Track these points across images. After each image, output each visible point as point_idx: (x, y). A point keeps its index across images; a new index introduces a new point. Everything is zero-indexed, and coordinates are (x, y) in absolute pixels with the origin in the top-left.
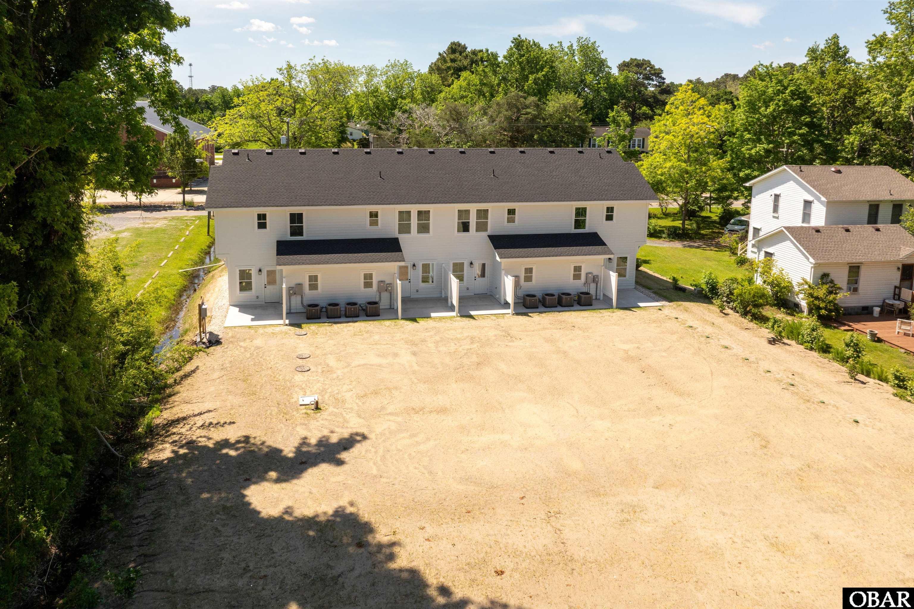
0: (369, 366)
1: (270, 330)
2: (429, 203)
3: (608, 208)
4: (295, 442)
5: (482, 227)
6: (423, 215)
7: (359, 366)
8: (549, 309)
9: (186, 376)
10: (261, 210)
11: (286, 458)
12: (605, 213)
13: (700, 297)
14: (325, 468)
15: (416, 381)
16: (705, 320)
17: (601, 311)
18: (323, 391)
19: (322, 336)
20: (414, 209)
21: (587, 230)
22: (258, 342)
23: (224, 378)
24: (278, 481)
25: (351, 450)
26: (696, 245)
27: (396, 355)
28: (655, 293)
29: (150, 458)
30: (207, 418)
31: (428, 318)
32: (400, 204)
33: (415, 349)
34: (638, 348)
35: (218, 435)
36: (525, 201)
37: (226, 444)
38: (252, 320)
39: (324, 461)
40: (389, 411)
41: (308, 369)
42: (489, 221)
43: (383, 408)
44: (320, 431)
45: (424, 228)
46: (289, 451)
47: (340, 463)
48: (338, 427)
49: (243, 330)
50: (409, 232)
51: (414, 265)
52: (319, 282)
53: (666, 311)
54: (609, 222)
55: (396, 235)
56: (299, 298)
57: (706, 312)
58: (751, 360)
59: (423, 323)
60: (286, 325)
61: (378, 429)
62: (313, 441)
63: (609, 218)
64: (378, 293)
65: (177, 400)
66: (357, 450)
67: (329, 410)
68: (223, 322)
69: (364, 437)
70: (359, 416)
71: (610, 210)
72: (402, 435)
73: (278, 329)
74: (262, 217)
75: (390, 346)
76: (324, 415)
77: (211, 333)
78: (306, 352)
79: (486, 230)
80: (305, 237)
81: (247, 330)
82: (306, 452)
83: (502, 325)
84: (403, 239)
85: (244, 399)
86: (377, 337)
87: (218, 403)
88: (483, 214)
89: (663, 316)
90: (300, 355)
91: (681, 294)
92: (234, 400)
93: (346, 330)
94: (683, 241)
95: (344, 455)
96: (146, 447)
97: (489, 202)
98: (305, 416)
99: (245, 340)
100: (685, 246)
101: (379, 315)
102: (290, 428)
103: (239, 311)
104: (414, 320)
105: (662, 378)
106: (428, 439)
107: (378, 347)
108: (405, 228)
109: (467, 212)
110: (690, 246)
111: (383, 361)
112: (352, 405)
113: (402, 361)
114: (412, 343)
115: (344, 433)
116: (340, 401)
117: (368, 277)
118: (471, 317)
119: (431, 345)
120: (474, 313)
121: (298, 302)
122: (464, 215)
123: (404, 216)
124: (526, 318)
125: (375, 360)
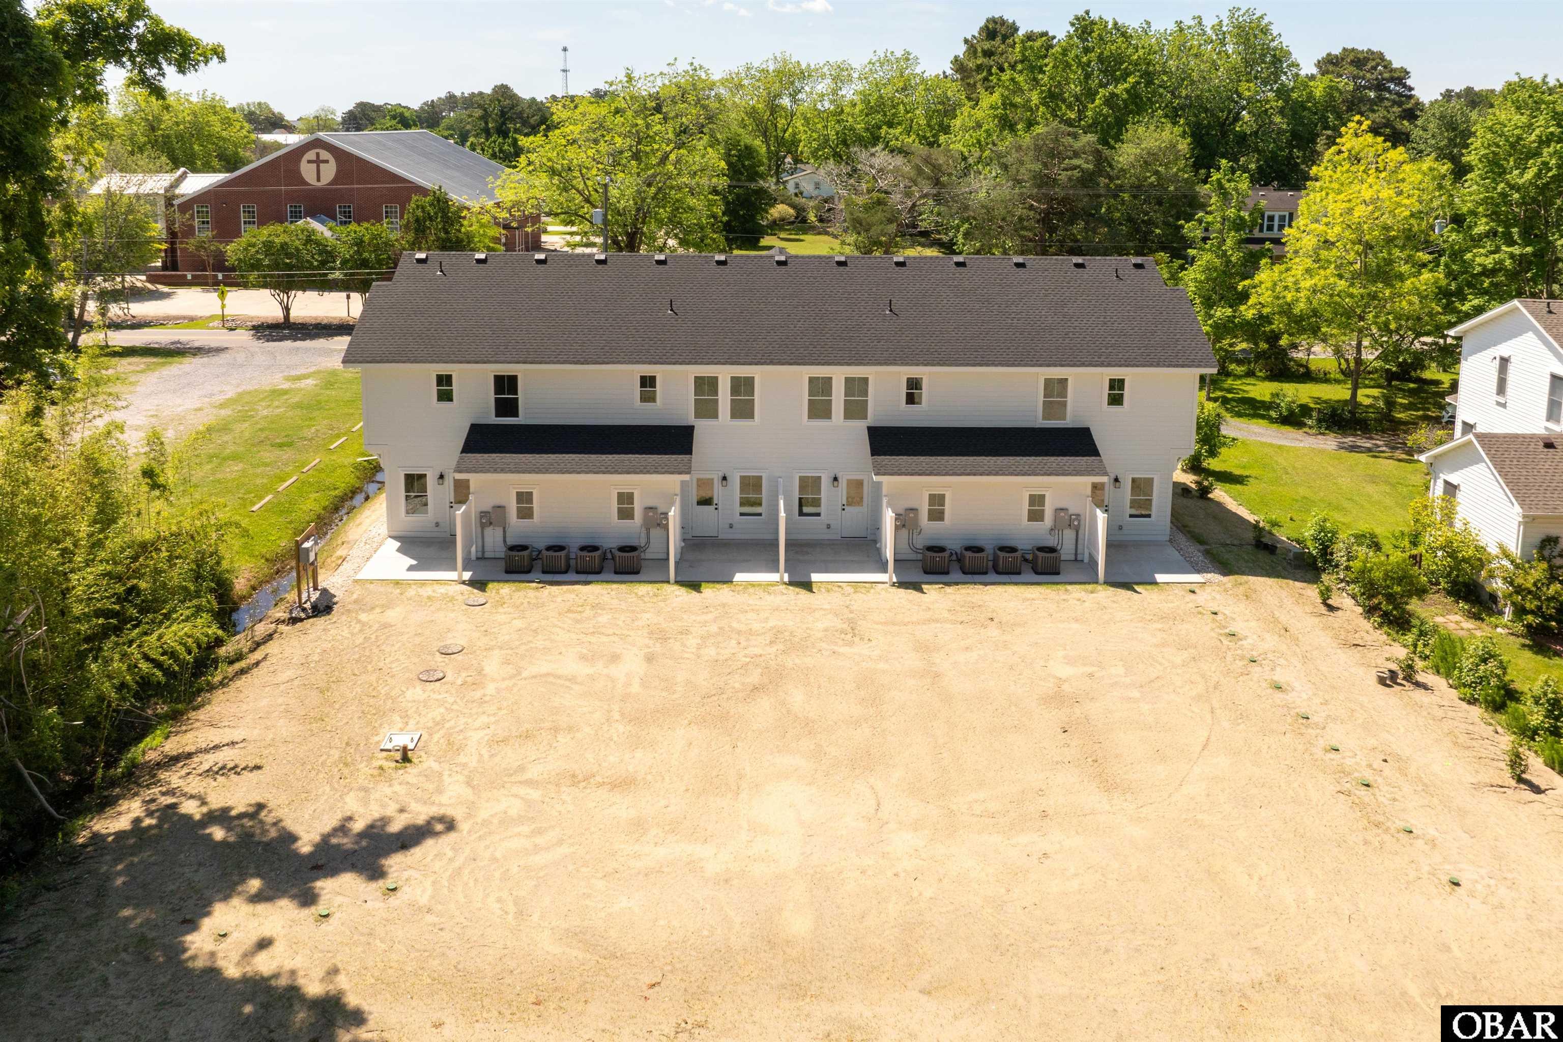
0: (551, 679)
1: (428, 591)
2: (750, 364)
3: (1112, 381)
4: (328, 823)
5: (855, 410)
6: (743, 387)
7: (534, 677)
8: (969, 577)
9: (243, 672)
10: (444, 369)
11: (296, 855)
12: (1106, 391)
13: (1297, 567)
15: (617, 716)
16: (1276, 621)
17: (1069, 587)
18: (432, 726)
19: (511, 610)
20: (725, 374)
21: (1069, 421)
22: (393, 615)
23: (296, 682)
24: (257, 898)
25: (412, 851)
26: (1368, 444)
27: (615, 658)
28: (1207, 553)
29: (96, 828)
30: (225, 756)
31: (725, 582)
32: (696, 363)
33: (658, 648)
34: (1091, 675)
35: (220, 795)
36: (939, 364)
37: (220, 816)
38: (411, 568)
39: (353, 867)
40: (528, 775)
41: (441, 675)
42: (870, 398)
43: (521, 769)
44: (384, 806)
45: (743, 410)
47: (379, 875)
48: (417, 800)
49: (382, 589)
50: (715, 416)
51: (724, 478)
52: (535, 505)
53: (1202, 597)
54: (1115, 409)
55: (689, 420)
56: (499, 532)
57: (1288, 603)
58: (1314, 719)
59: (709, 592)
60: (464, 583)
62: (358, 826)
63: (1116, 400)
64: (644, 531)
65: (202, 717)
66: (429, 847)
67: (425, 763)
68: (359, 568)
69: (450, 825)
70: (468, 784)
71: (1117, 385)
72: (517, 830)
73: (442, 590)
74: (444, 380)
75: (616, 639)
76: (411, 773)
77: (325, 591)
78: (456, 640)
79: (866, 418)
80: (521, 419)
81: (390, 588)
82: (334, 846)
83: (854, 607)
84: (703, 429)
85: (301, 727)
86: (604, 618)
87: (256, 732)
88: (857, 387)
89: (1191, 605)
90: (445, 646)
91: (1262, 556)
92: (285, 728)
93: (559, 599)
94: (1345, 435)
95: (392, 861)
96: (102, 806)
97: (868, 364)
98: (376, 772)
99: (373, 608)
100: (1341, 447)
101: (637, 573)
102: (337, 796)
103: (399, 550)
104: (695, 586)
105: (1097, 746)
106: (560, 842)
107: (593, 639)
108: (707, 409)
109: (826, 383)
110: (1353, 448)
111: (584, 670)
112: (469, 758)
113: (618, 671)
114: (660, 635)
115: (420, 814)
116: (453, 747)
117: (626, 499)
118: (807, 586)
119: (692, 642)
120: (815, 577)
121: (494, 540)
122: (821, 387)
123: (706, 386)
124: (912, 594)
125: (571, 666)
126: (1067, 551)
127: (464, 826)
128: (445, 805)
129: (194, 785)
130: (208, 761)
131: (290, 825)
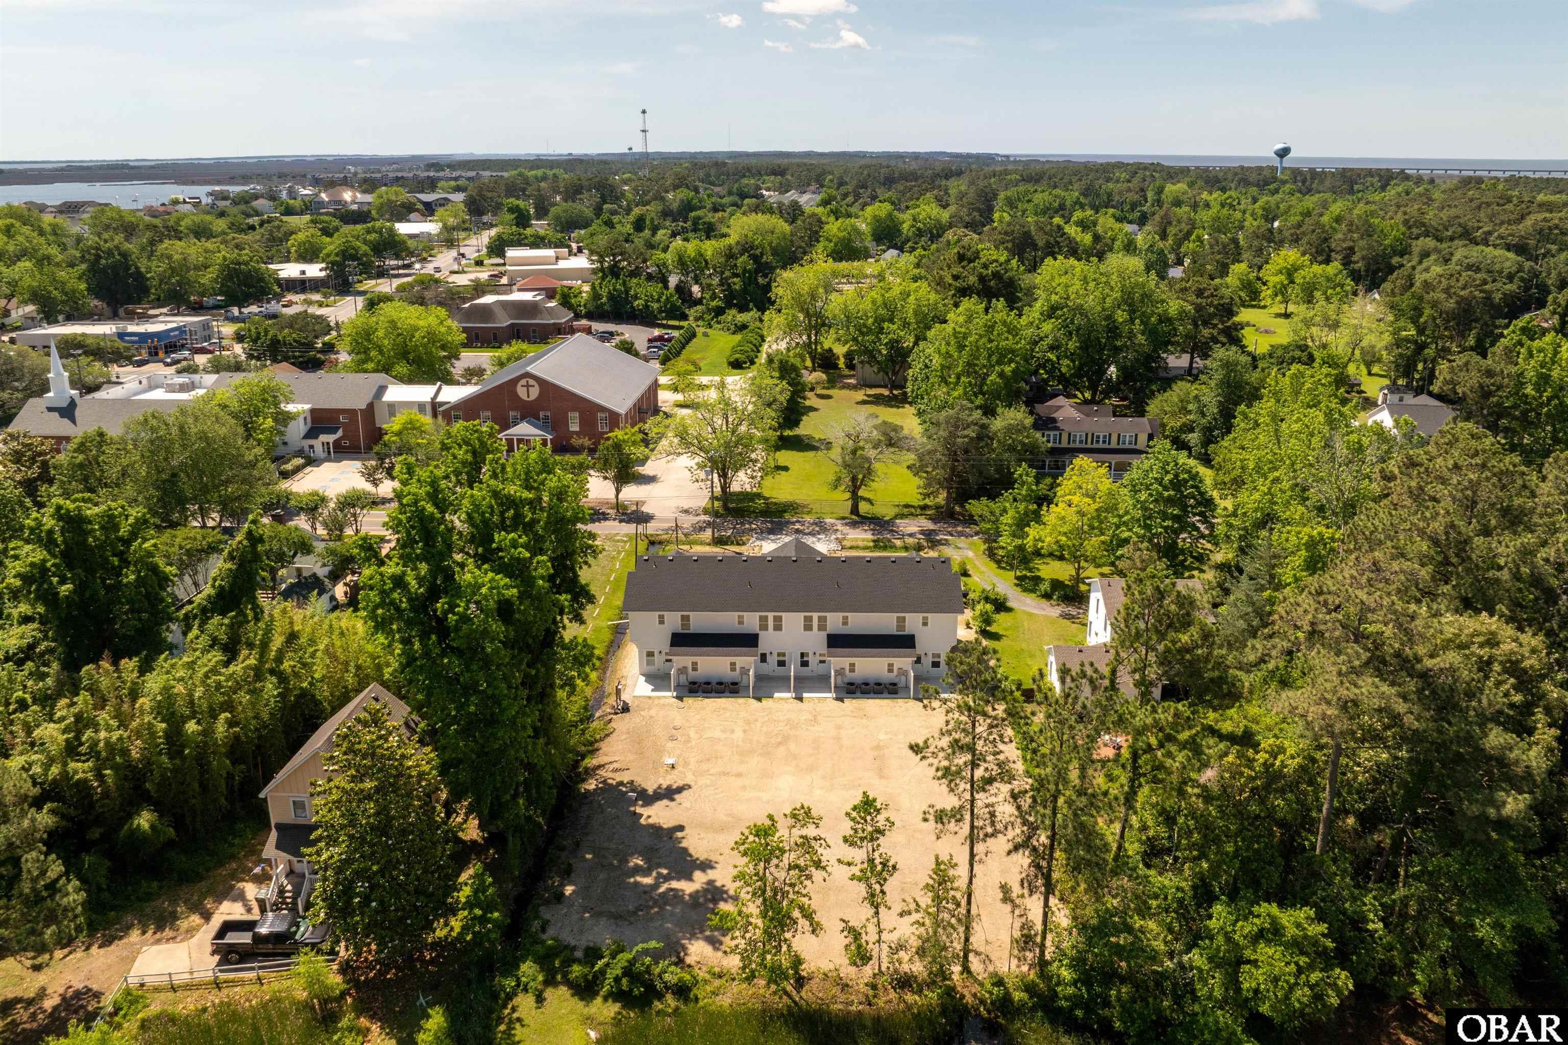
0: (713, 739)
1: (662, 701)
2: (781, 612)
3: (924, 618)
4: (655, 786)
5: (822, 627)
6: (778, 619)
8: (863, 695)
9: (607, 735)
10: (662, 613)
11: (649, 794)
12: (921, 621)
14: (665, 802)
15: (735, 752)
17: (899, 701)
18: (679, 756)
19: (693, 709)
20: (770, 615)
21: (906, 633)
22: (653, 712)
23: (628, 740)
25: (681, 794)
27: (733, 731)
29: (586, 787)
30: (615, 765)
31: (770, 697)
32: (760, 611)
33: (747, 727)
35: (619, 777)
36: (857, 612)
37: (621, 783)
38: (653, 690)
39: (665, 798)
40: (709, 772)
41: (676, 737)
42: (828, 624)
43: (707, 771)
44: (670, 781)
45: (778, 628)
46: (650, 792)
47: (673, 800)
48: (679, 779)
49: (645, 700)
50: (767, 630)
51: (771, 655)
52: (699, 667)
54: (924, 628)
55: (757, 631)
56: (684, 676)
59: (765, 702)
60: (675, 697)
61: (700, 783)
62: (664, 786)
63: (925, 624)
64: (740, 676)
65: (601, 751)
66: (685, 793)
67: (679, 768)
69: (690, 787)
70: (693, 774)
71: (926, 619)
72: (711, 787)
73: (667, 700)
74: (661, 617)
75: (732, 722)
76: (675, 772)
78: (677, 723)
79: (826, 631)
80: (691, 632)
81: (648, 700)
82: (659, 792)
84: (762, 634)
87: (621, 756)
88: (822, 620)
90: (675, 725)
92: (631, 757)
93: (710, 705)
95: (676, 796)
96: (584, 780)
97: (827, 612)
98: (665, 771)
99: (643, 708)
101: (738, 693)
102: (655, 777)
103: (645, 680)
104: (760, 699)
106: (723, 792)
107: (724, 723)
108: (764, 627)
109: (811, 618)
111: (723, 736)
112: (692, 766)
113: (734, 736)
114: (748, 722)
115: (680, 783)
116: (686, 764)
117: (733, 664)
118: (800, 699)
119: (759, 724)
120: (805, 695)
121: (683, 679)
122: (808, 620)
123: (764, 619)
124: (839, 703)
125: (718, 734)
126: (902, 684)
127: (694, 788)
128: (689, 780)
129: (610, 775)
130: (611, 767)
131: (644, 786)
